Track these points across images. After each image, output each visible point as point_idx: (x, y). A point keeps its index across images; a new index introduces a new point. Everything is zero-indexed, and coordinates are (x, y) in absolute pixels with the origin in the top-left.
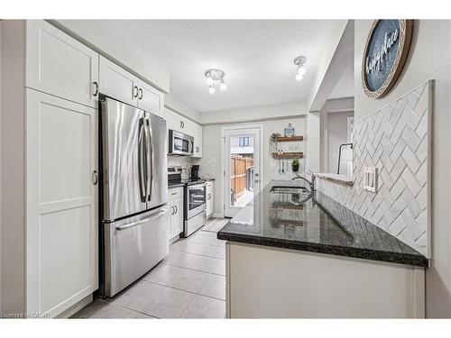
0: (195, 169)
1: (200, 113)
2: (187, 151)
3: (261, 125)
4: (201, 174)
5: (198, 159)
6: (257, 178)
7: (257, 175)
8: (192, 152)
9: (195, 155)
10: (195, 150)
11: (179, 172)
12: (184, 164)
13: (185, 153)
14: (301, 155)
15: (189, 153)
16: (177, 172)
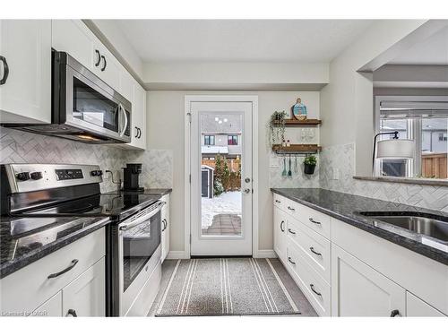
0: (132, 171)
1: (145, 62)
2: (116, 129)
3: (254, 97)
4: (144, 181)
5: (138, 151)
6: (248, 186)
7: (247, 181)
8: (127, 133)
9: (134, 143)
10: (133, 132)
11: (94, 180)
12: (108, 161)
13: (111, 133)
14: (315, 149)
15: (121, 135)
16: (87, 179)
